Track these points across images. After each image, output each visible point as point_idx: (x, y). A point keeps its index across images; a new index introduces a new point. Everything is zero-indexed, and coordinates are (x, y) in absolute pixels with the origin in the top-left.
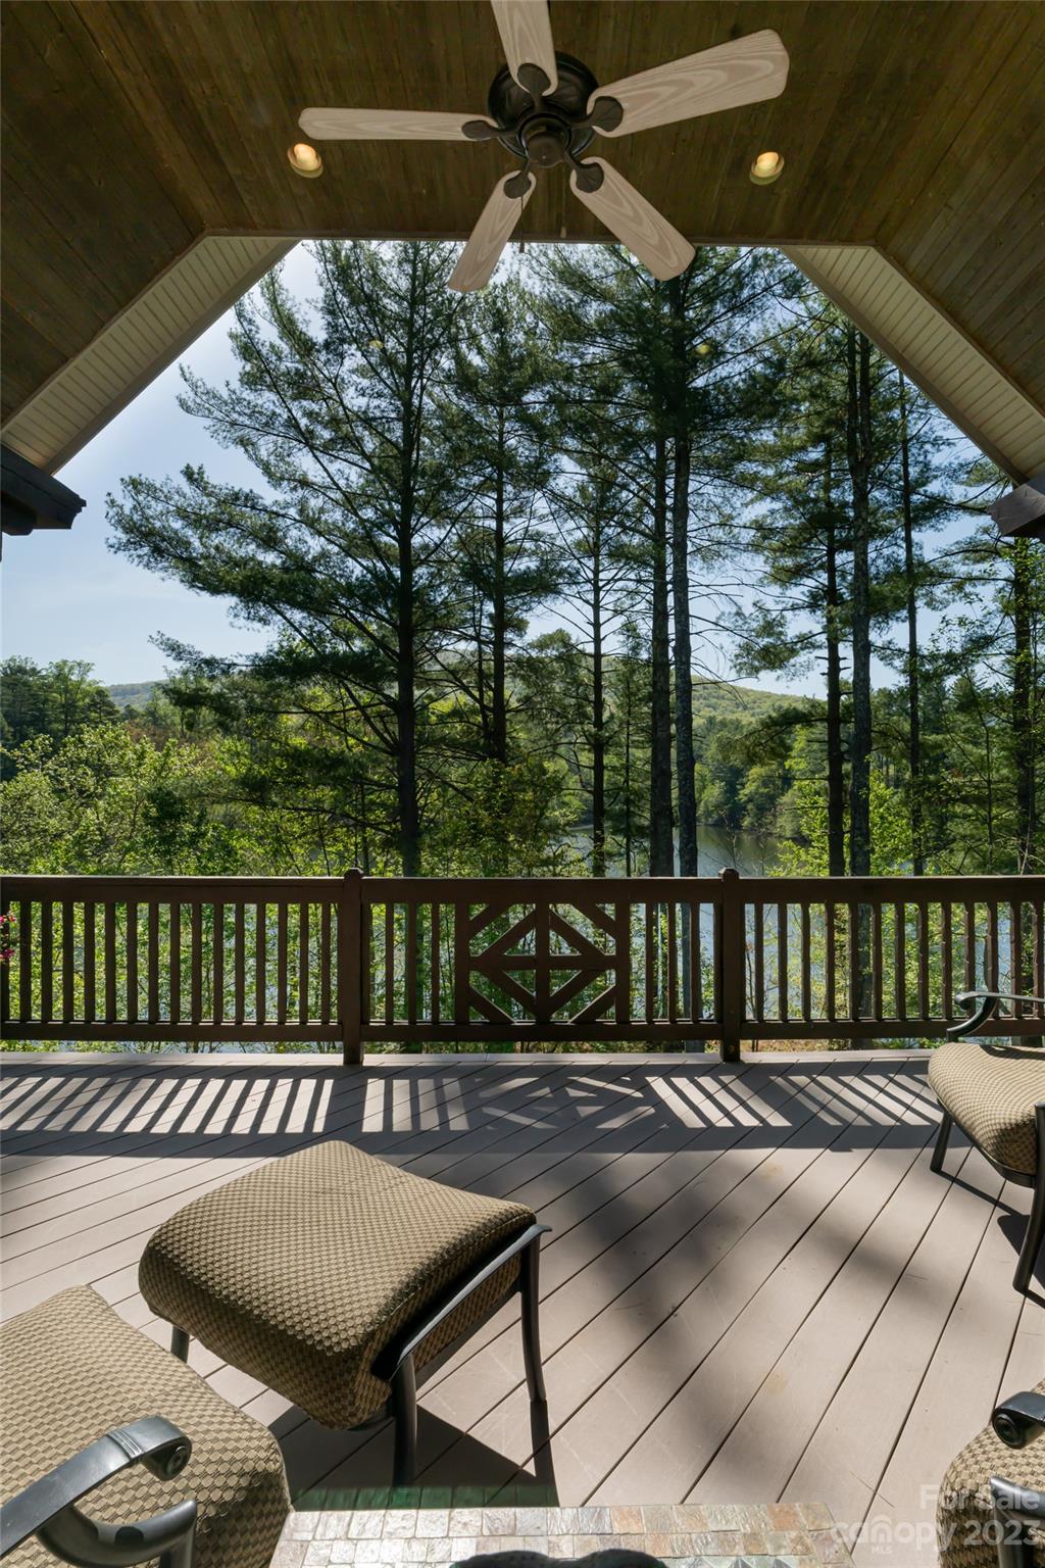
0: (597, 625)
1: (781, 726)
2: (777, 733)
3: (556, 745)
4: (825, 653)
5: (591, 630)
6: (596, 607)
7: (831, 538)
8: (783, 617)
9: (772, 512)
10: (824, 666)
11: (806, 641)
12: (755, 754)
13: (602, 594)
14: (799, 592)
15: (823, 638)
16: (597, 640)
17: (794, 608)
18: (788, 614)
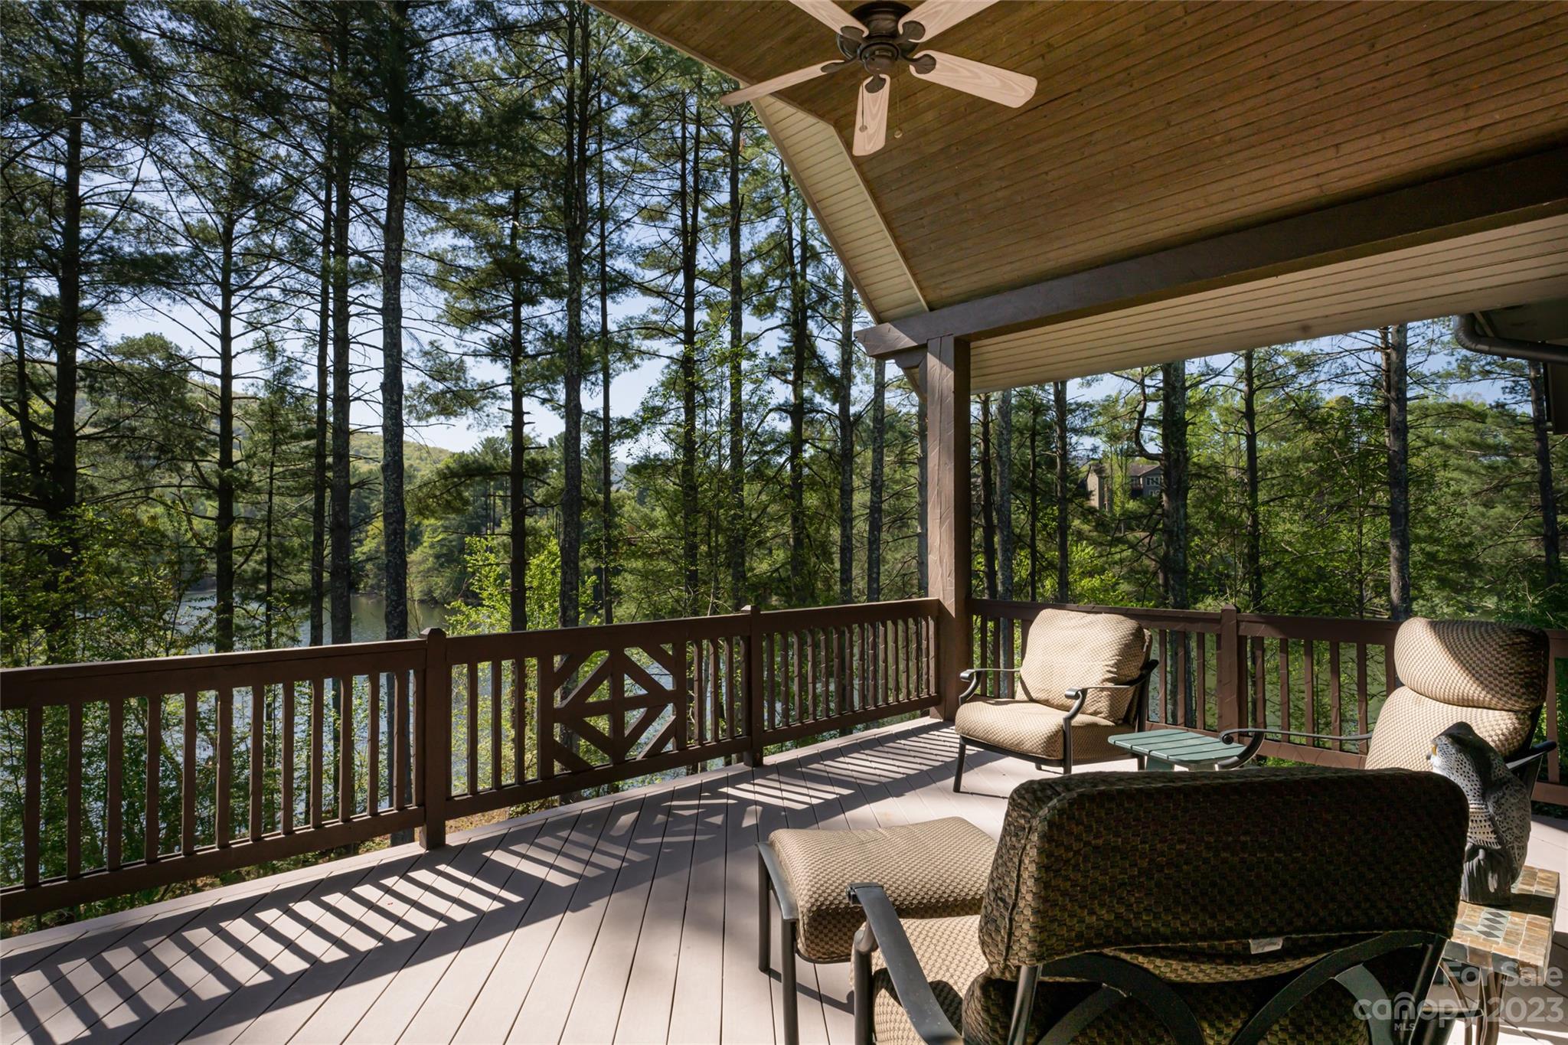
0: (226, 338)
1: (459, 477)
2: (456, 486)
3: (149, 488)
4: (509, 405)
5: (217, 344)
6: (226, 314)
7: (517, 288)
8: (462, 361)
9: (455, 248)
10: (509, 419)
11: (487, 390)
12: (427, 507)
13: (235, 300)
14: (479, 337)
15: (507, 390)
16: (226, 357)
17: (476, 354)
18: (469, 361)
